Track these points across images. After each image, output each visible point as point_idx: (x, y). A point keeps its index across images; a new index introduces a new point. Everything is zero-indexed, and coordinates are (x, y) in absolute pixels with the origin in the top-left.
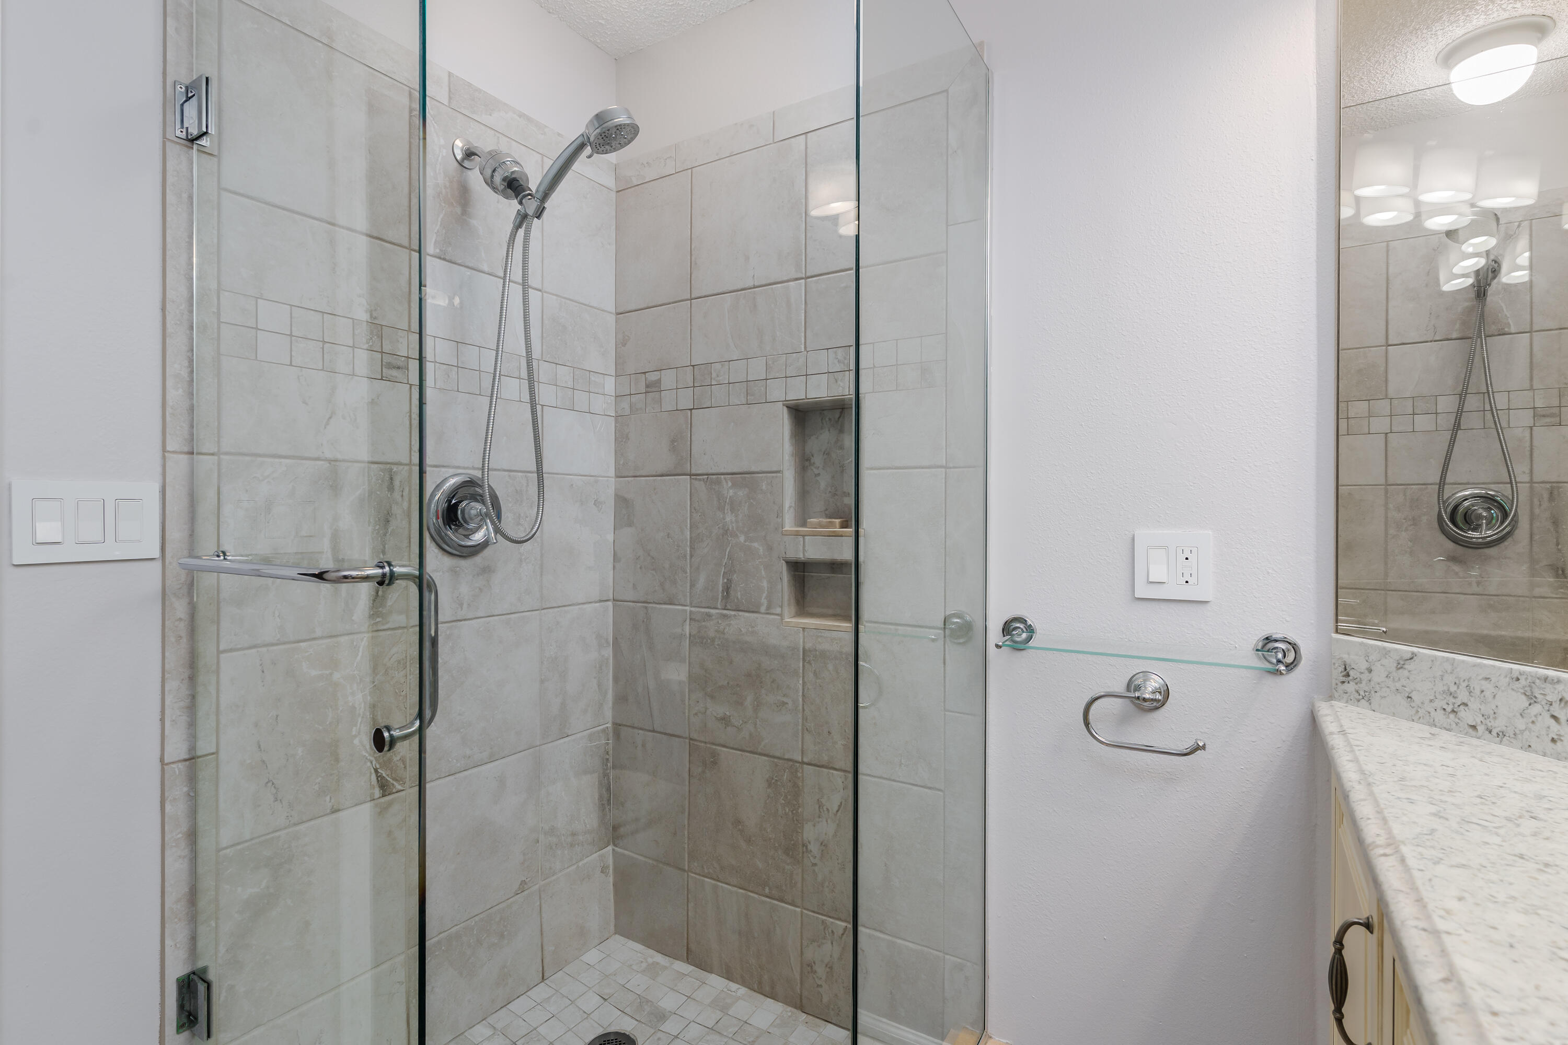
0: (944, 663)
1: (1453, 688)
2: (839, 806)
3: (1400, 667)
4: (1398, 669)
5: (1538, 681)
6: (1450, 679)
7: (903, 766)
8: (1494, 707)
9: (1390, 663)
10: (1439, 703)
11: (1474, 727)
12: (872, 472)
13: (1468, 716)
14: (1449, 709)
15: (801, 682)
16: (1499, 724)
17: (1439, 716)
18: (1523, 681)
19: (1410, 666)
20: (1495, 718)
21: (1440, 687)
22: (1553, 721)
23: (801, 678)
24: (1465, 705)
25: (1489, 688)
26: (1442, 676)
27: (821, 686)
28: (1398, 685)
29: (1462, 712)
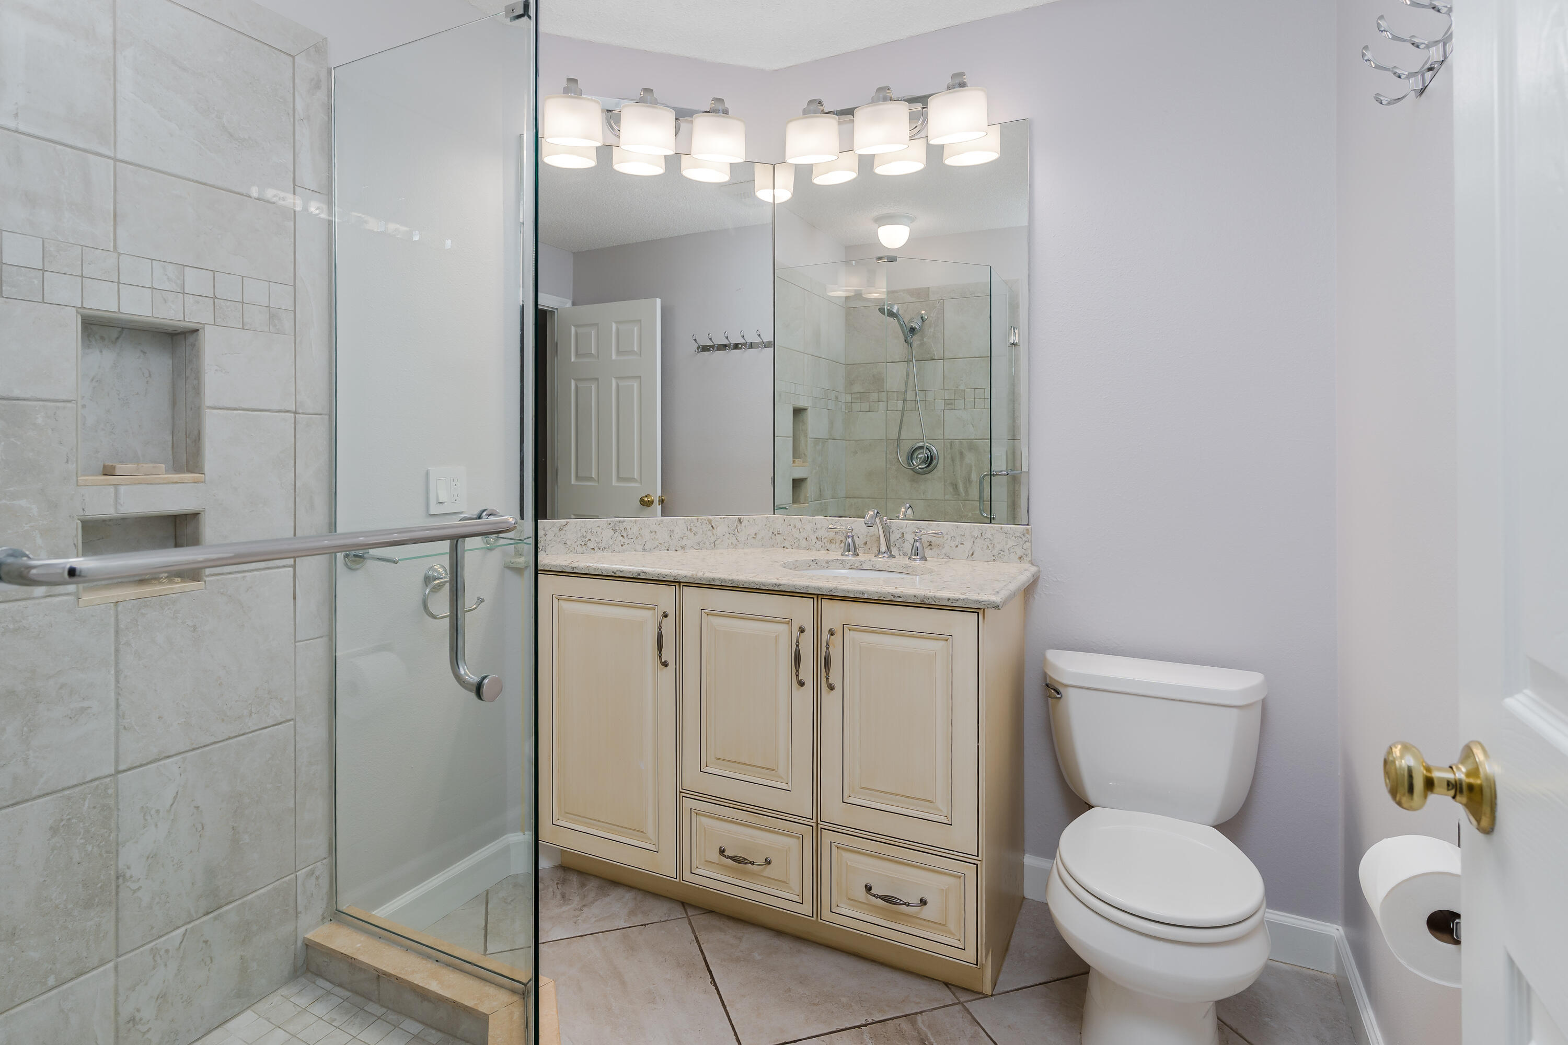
0: (295, 598)
1: (585, 534)
2: (174, 797)
3: (561, 529)
4: (560, 531)
5: (617, 523)
6: (583, 530)
7: (253, 714)
8: (601, 538)
9: (556, 529)
10: (578, 543)
11: (593, 549)
12: (215, 411)
13: (591, 545)
14: (583, 544)
15: (113, 672)
16: (602, 545)
17: (579, 549)
18: (612, 524)
19: (566, 528)
20: (601, 543)
21: (580, 535)
22: (622, 538)
23: (113, 667)
24: (590, 540)
25: (599, 530)
26: (580, 530)
27: (146, 667)
28: (560, 539)
29: (589, 544)
